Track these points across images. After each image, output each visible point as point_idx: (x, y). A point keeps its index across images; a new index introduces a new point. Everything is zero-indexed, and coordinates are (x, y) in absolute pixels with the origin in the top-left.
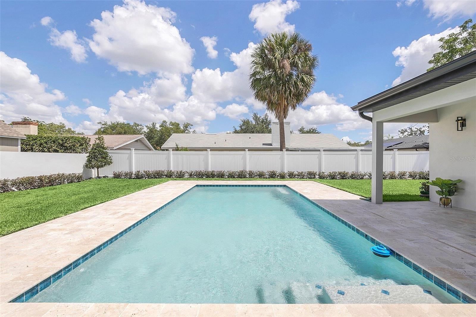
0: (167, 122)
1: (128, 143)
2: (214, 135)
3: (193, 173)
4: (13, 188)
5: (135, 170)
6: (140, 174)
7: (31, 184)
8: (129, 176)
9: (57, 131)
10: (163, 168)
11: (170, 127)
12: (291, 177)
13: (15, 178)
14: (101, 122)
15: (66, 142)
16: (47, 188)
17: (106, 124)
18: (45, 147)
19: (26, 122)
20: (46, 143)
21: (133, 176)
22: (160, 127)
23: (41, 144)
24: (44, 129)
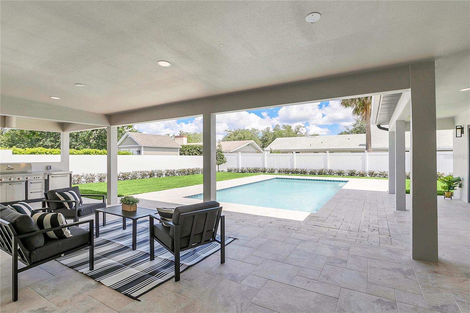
0: (280, 126)
1: (241, 147)
2: (313, 138)
3: (281, 170)
4: (177, 174)
5: (241, 166)
6: (244, 170)
7: (184, 173)
8: (237, 171)
9: (198, 139)
10: (259, 166)
11: (283, 130)
12: (371, 176)
13: (177, 169)
14: (227, 129)
15: (201, 149)
16: (191, 175)
17: (230, 131)
18: (190, 152)
19: (181, 136)
20: (191, 149)
21: (240, 171)
22: (273, 130)
23: (189, 150)
24: (191, 138)
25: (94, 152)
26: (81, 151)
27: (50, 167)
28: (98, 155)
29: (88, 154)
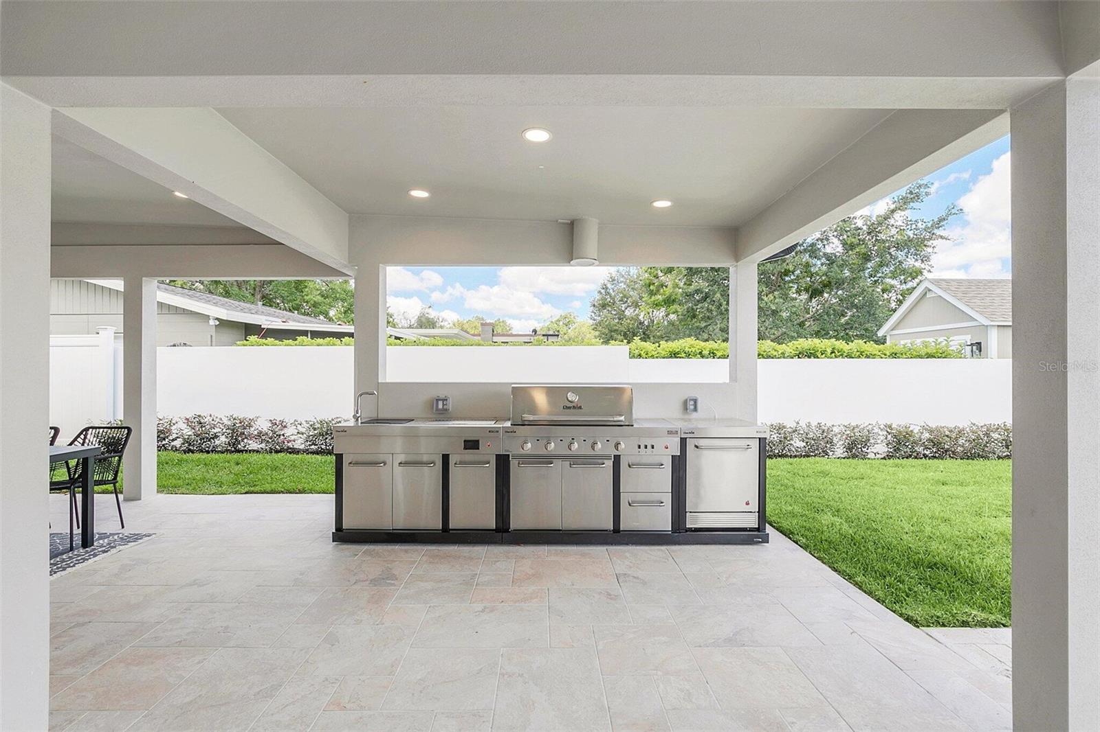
25: (829, 351)
26: (789, 347)
27: (695, 401)
28: (840, 360)
29: (809, 357)
